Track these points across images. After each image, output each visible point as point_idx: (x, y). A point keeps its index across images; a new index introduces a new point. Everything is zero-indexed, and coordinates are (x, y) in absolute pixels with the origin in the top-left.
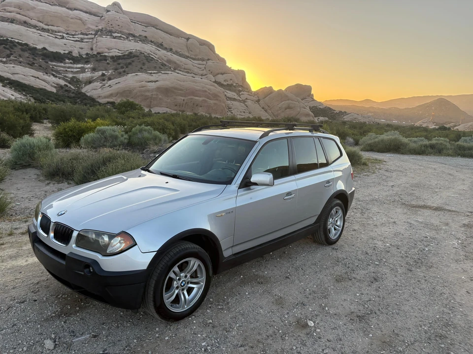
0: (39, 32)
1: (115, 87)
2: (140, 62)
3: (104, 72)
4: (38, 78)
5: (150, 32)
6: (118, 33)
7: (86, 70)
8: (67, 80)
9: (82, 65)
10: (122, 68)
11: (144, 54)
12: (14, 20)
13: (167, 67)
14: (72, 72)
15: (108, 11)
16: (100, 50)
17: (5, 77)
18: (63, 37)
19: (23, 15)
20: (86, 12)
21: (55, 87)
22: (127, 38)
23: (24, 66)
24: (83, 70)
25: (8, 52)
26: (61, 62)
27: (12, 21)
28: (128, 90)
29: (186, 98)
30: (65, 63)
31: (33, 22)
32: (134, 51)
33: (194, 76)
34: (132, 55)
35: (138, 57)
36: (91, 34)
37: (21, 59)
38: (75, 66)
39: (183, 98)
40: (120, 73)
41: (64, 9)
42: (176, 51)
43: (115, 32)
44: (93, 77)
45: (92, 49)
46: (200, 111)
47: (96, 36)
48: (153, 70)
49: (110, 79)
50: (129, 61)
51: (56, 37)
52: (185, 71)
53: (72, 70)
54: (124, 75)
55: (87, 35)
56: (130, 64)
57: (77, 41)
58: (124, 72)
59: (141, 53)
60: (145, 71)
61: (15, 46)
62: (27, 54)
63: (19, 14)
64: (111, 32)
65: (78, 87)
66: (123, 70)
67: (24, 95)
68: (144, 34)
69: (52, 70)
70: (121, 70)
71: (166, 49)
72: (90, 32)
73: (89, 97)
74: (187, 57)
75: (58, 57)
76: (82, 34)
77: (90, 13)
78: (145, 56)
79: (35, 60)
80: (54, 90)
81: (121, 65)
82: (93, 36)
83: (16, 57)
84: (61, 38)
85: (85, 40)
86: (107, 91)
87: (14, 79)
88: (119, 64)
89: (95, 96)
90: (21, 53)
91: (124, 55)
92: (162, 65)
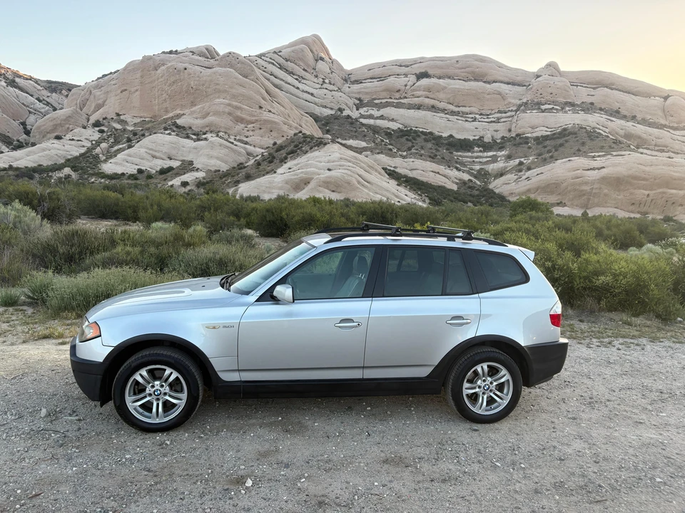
0: (447, 116)
1: (534, 180)
2: (577, 141)
3: (522, 160)
4: (438, 173)
5: (600, 95)
6: (549, 104)
7: (499, 159)
8: (473, 173)
9: (495, 153)
10: (549, 151)
11: (585, 128)
12: (421, 106)
13: (623, 145)
14: (480, 162)
15: (538, 76)
16: (519, 131)
17: (403, 174)
18: (475, 119)
19: (431, 99)
20: (508, 83)
21: (457, 184)
22: (562, 109)
23: (424, 160)
24: (494, 159)
25: (410, 144)
26: (469, 151)
27: (419, 107)
28: (554, 183)
29: (654, 192)
30: (474, 152)
31: (442, 105)
32: (570, 126)
33: (672, 155)
34: (567, 132)
35: (576, 134)
36: (512, 111)
37: (422, 152)
38: (485, 154)
39: (647, 192)
40: (545, 159)
41: (481, 84)
42: (643, 119)
43: (546, 104)
44: (506, 168)
45: (510, 130)
46: (678, 213)
47: (518, 112)
48: (598, 152)
49: (529, 169)
50: (561, 141)
51: (466, 121)
52: (657, 148)
53: (481, 160)
54: (550, 163)
55: (505, 113)
56: (561, 145)
57: (492, 122)
58: (551, 157)
59: (582, 128)
60: (585, 155)
61: (419, 136)
62: (429, 145)
63: (428, 97)
64: (539, 104)
65: (485, 182)
66: (550, 154)
67: (419, 195)
68: (589, 100)
69: (457, 162)
70: (547, 155)
71: (624, 117)
72: (510, 109)
73: (498, 194)
74: (661, 127)
75: (465, 145)
76: (500, 112)
77: (513, 84)
78: (587, 132)
79: (438, 151)
80: (455, 188)
81: (548, 148)
82: (513, 113)
83: (417, 150)
84: (473, 121)
85: (502, 120)
86: (523, 186)
87: (411, 176)
88: (545, 147)
89: (505, 193)
90: (424, 144)
91: (554, 134)
92: (614, 143)
